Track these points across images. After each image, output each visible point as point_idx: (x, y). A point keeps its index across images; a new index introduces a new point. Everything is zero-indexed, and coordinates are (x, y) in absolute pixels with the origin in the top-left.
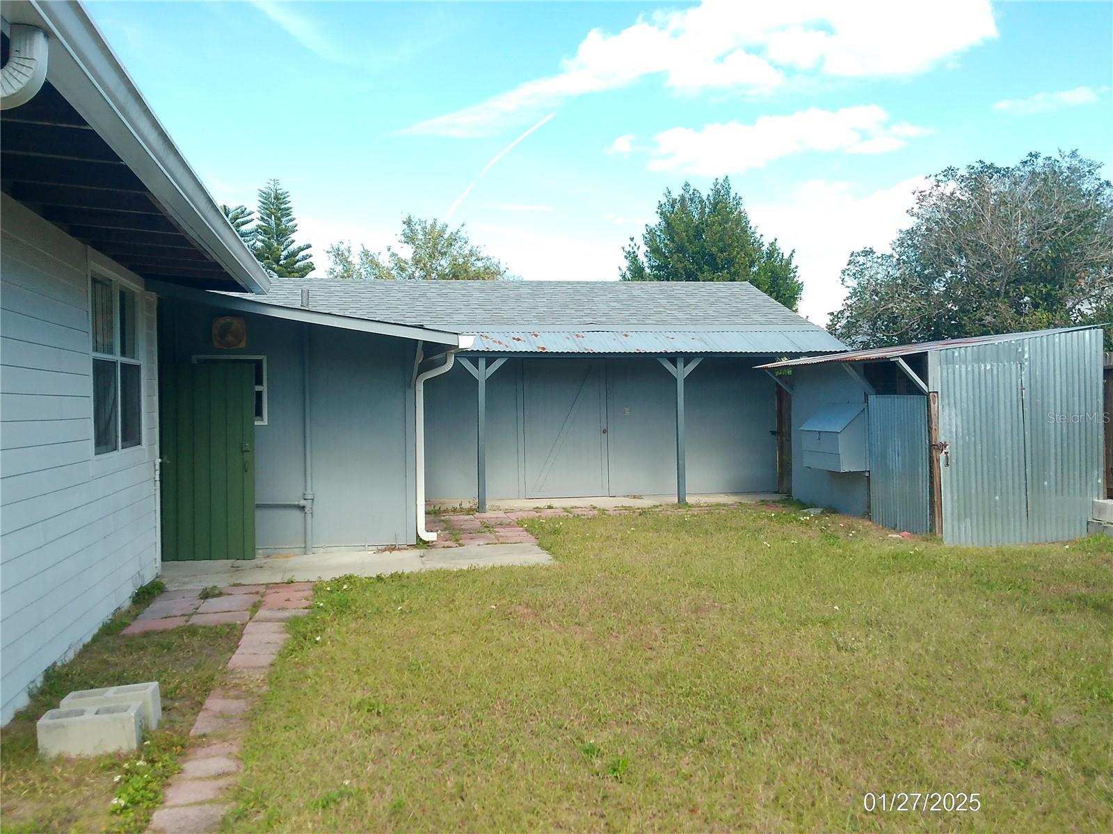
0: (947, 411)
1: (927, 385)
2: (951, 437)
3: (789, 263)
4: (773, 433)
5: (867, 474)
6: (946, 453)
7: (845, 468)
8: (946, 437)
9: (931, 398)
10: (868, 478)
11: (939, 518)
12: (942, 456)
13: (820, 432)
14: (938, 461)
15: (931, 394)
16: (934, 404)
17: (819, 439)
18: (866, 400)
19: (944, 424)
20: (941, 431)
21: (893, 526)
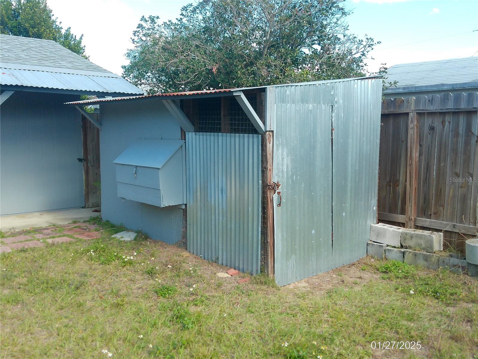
0: (280, 151)
1: (264, 123)
2: (283, 177)
3: (80, 42)
4: (80, 160)
5: (184, 207)
6: (279, 193)
7: (165, 203)
8: (279, 177)
9: (267, 137)
10: (185, 211)
11: (271, 257)
12: (275, 196)
13: (136, 166)
14: (272, 201)
15: (268, 133)
16: (270, 143)
17: (136, 173)
18: (183, 136)
19: (278, 164)
20: (275, 171)
21: (214, 259)
